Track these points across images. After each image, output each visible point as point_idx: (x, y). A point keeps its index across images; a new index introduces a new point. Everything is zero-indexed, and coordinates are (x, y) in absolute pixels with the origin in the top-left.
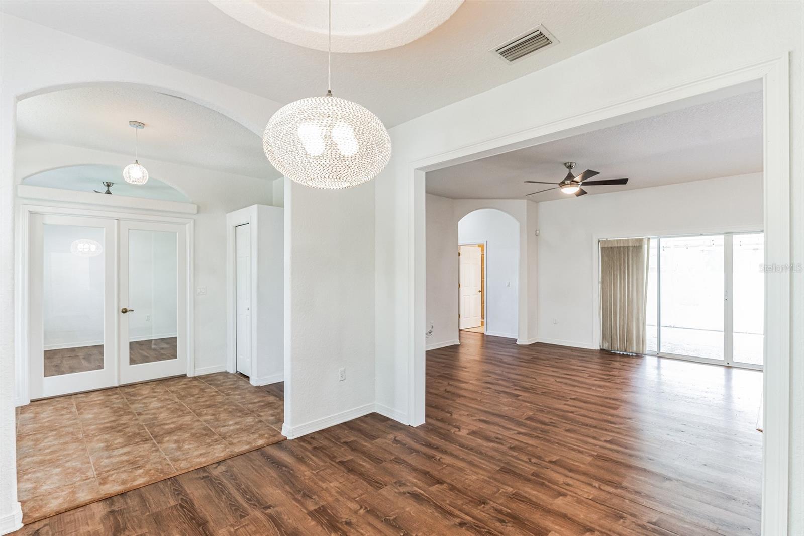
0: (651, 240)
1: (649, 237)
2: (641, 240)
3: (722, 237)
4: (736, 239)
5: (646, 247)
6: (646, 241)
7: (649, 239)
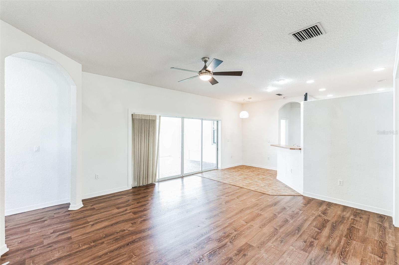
0: (161, 117)
1: (160, 115)
2: (155, 116)
3: (181, 119)
4: (185, 120)
5: (157, 121)
6: (158, 118)
7: (160, 116)
